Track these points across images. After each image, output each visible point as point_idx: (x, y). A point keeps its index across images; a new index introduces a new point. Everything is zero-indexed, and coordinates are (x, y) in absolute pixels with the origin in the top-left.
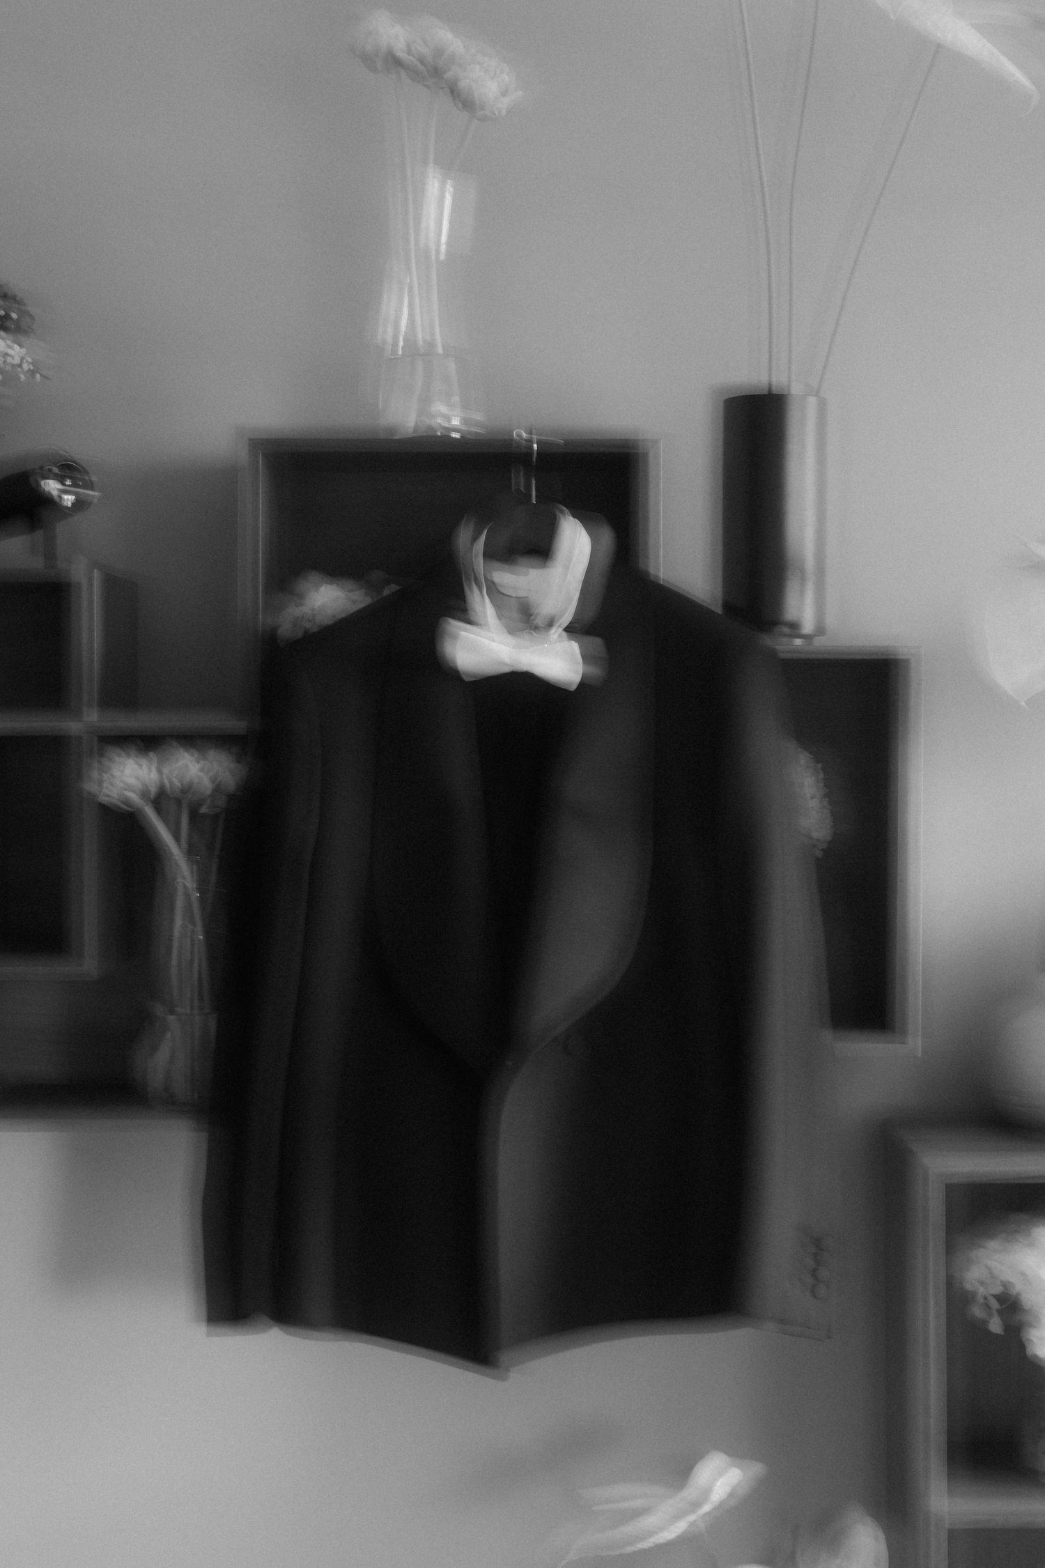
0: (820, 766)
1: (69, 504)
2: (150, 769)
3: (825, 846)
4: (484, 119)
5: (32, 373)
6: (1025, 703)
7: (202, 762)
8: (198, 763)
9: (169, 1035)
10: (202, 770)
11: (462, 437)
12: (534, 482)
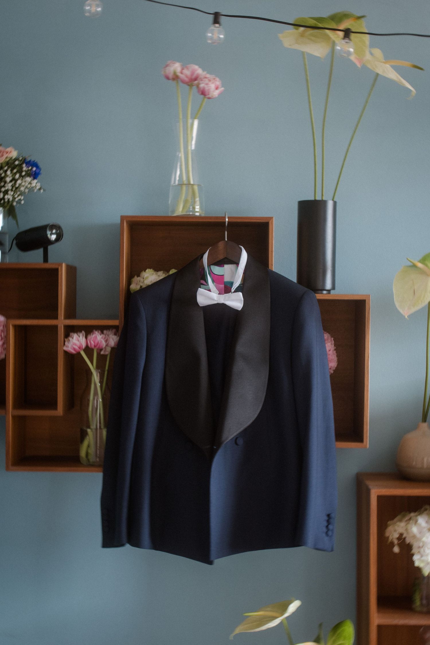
0: (333, 339)
1: (54, 239)
2: (83, 338)
3: (334, 369)
4: (209, 98)
5: (40, 189)
6: (407, 317)
7: (102, 335)
8: (100, 335)
9: (88, 437)
10: (102, 338)
11: (200, 215)
12: (226, 233)
